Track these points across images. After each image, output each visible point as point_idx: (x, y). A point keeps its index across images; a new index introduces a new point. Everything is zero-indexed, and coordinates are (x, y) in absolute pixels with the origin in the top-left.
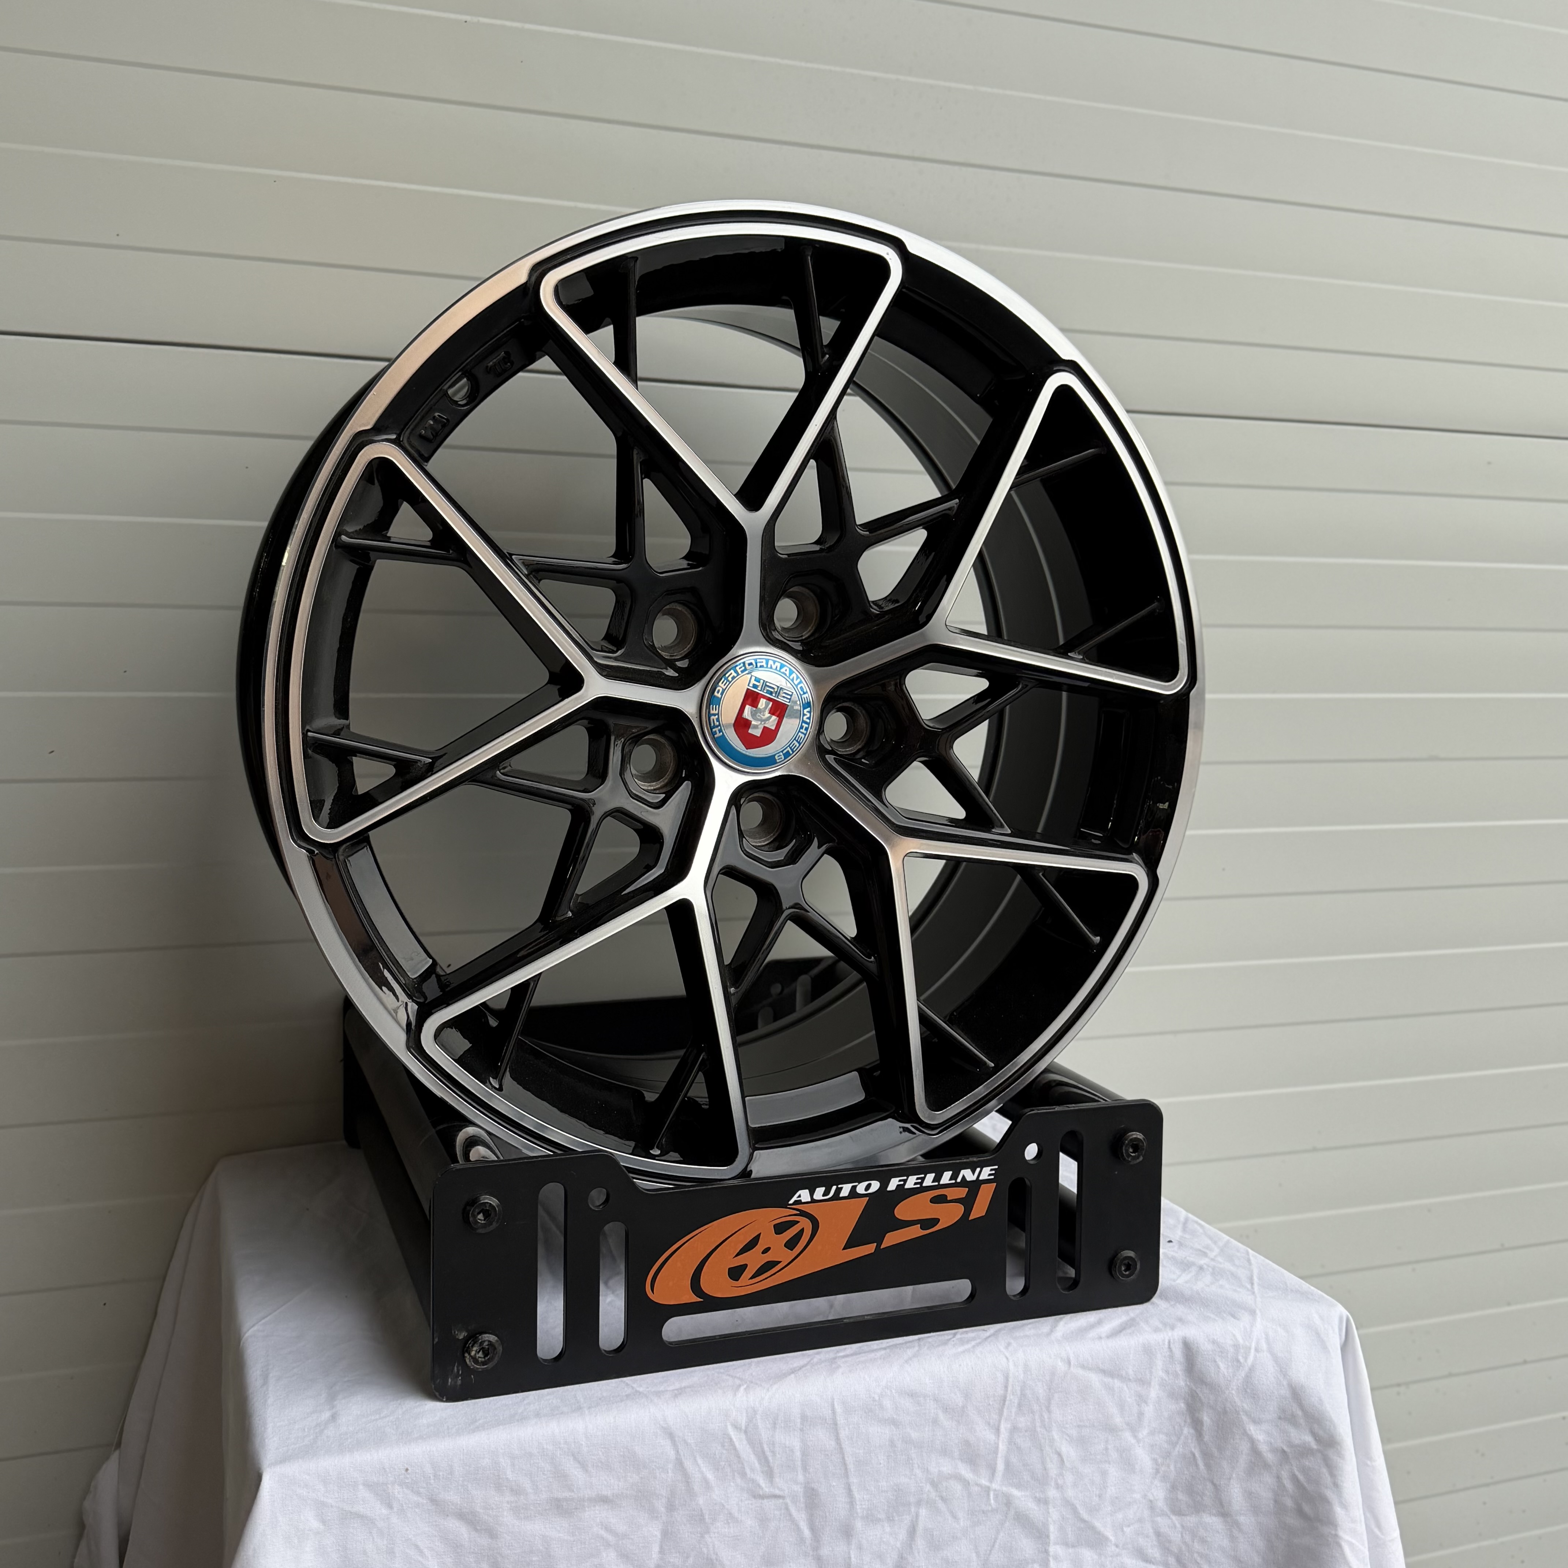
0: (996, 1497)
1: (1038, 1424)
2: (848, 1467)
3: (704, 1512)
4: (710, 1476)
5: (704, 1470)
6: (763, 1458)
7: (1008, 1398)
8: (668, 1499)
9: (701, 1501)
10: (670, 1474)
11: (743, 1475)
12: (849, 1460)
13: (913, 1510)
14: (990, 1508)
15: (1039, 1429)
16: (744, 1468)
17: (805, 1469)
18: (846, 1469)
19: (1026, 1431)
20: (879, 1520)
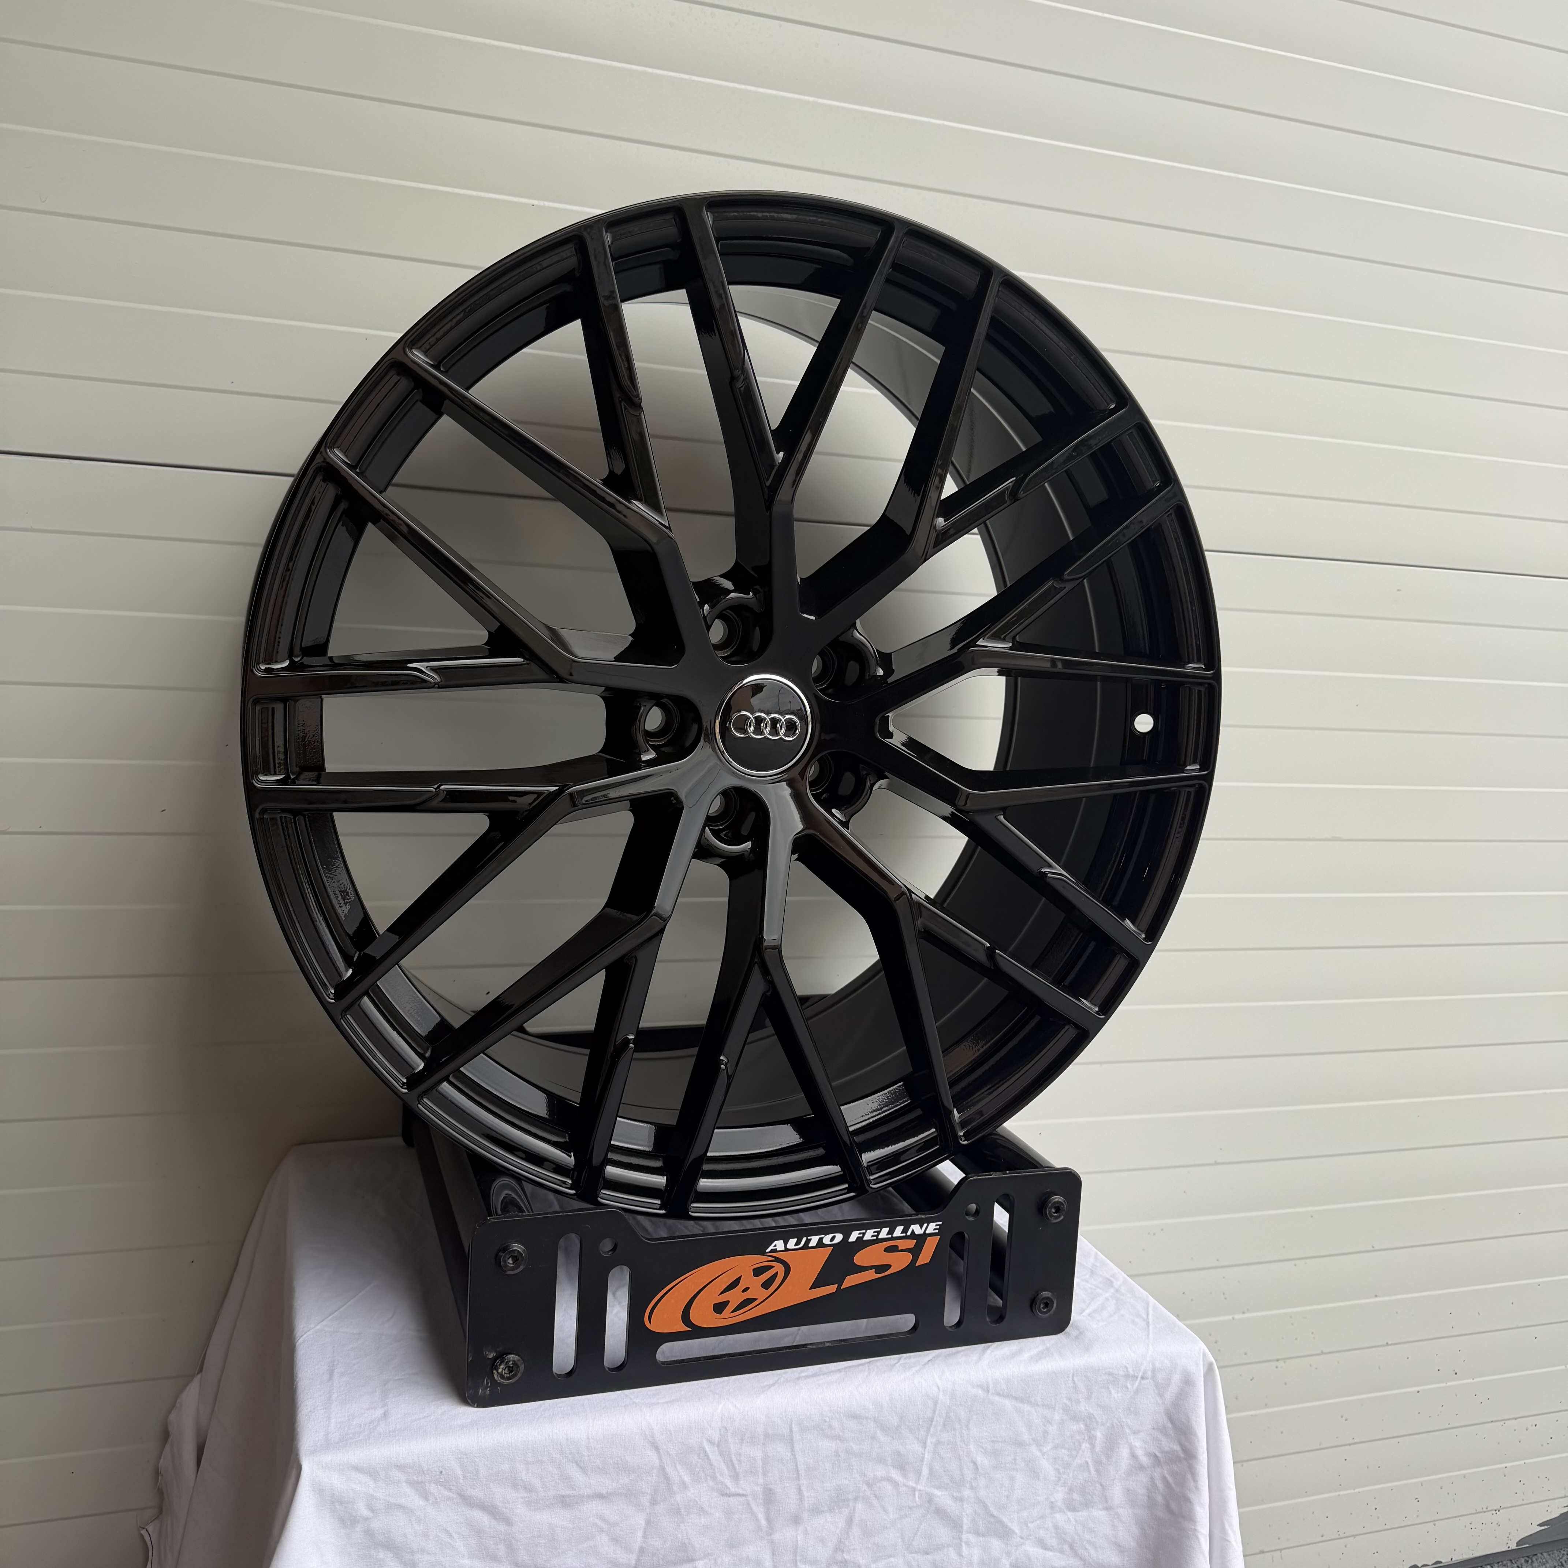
0: (920, 1496)
1: (958, 1439)
2: (800, 1472)
3: (681, 1507)
4: (687, 1479)
5: (682, 1474)
6: (730, 1464)
7: (935, 1418)
8: (652, 1495)
9: (679, 1498)
10: (654, 1477)
11: (714, 1478)
12: (801, 1467)
13: (851, 1504)
14: (915, 1505)
15: (958, 1443)
16: (715, 1473)
17: (765, 1474)
18: (798, 1474)
19: (948, 1444)
20: (822, 1512)
